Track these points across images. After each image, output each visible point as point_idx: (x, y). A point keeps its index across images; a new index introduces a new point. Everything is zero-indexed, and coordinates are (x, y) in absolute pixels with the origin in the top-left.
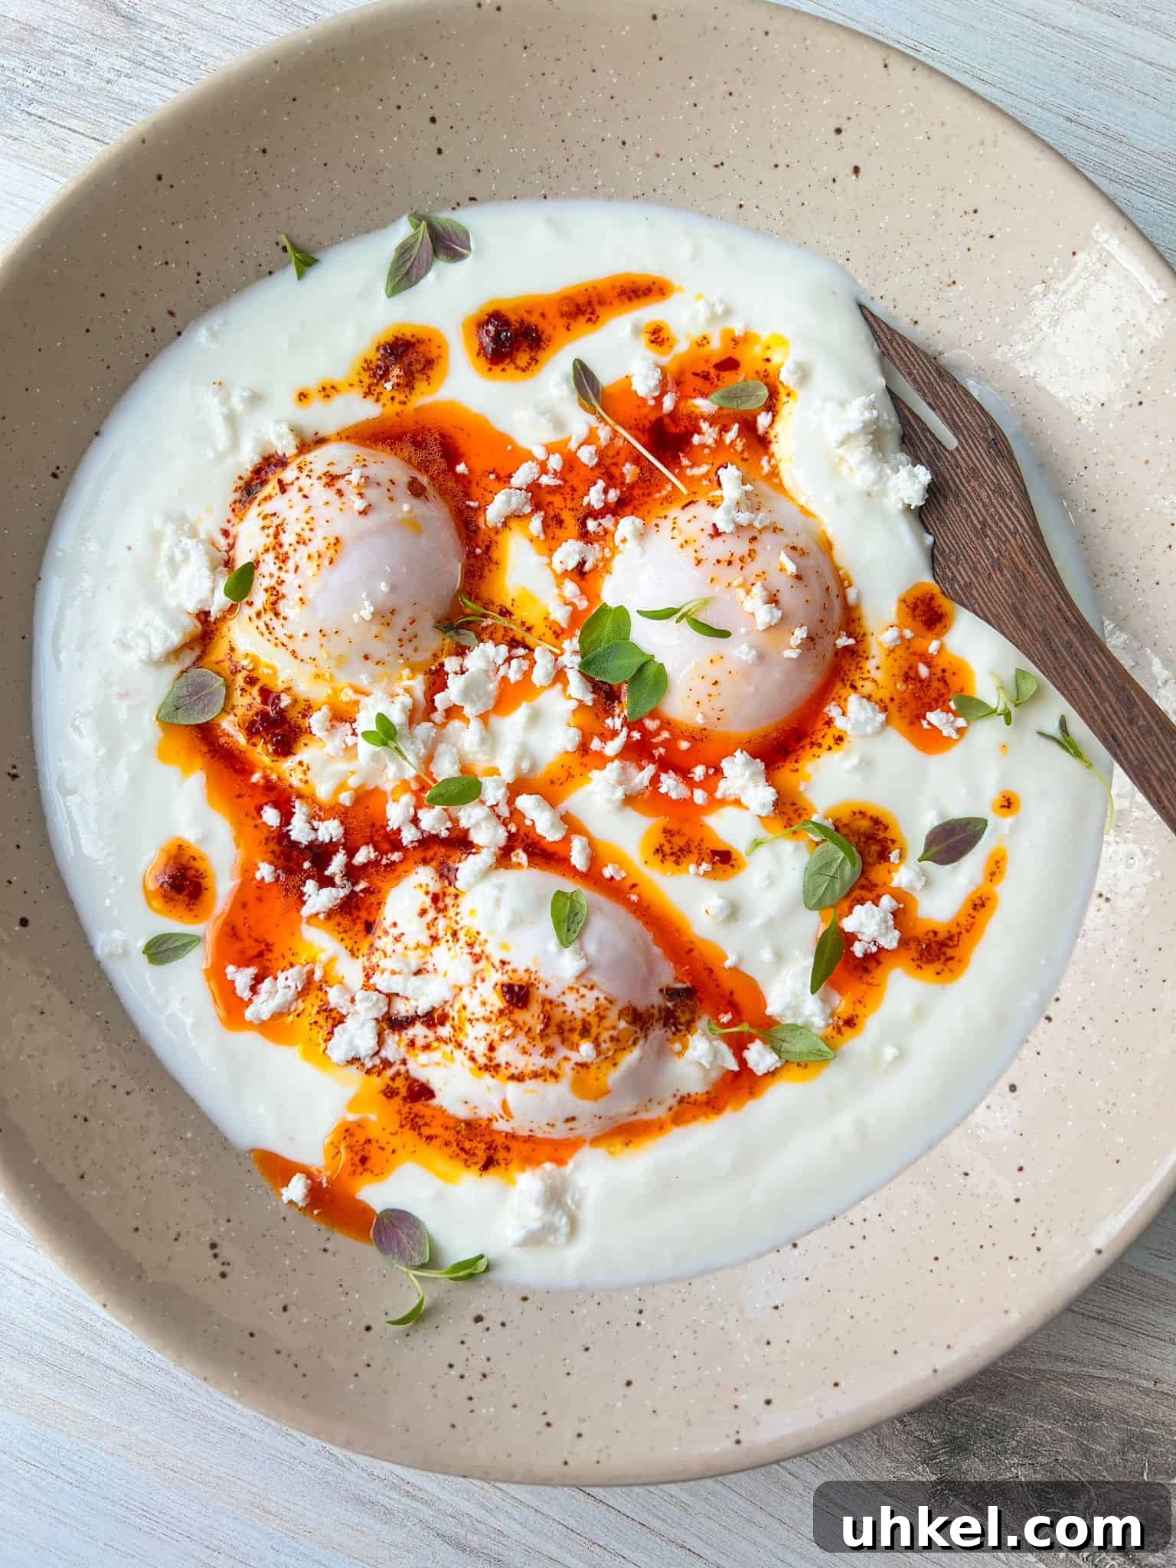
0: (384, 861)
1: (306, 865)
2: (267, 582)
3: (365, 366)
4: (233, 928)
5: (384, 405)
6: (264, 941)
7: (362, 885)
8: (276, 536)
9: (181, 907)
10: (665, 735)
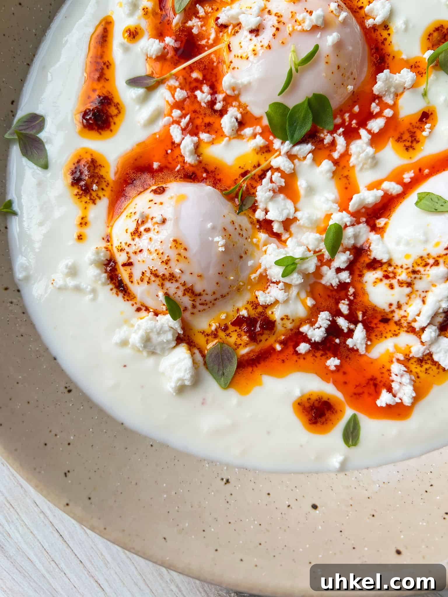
0: (352, 298)
1: (337, 341)
2: (180, 293)
3: (78, 197)
4: (355, 394)
5: (104, 195)
6: (369, 380)
7: (360, 315)
8: (156, 276)
9: (333, 417)
10: (347, 116)
